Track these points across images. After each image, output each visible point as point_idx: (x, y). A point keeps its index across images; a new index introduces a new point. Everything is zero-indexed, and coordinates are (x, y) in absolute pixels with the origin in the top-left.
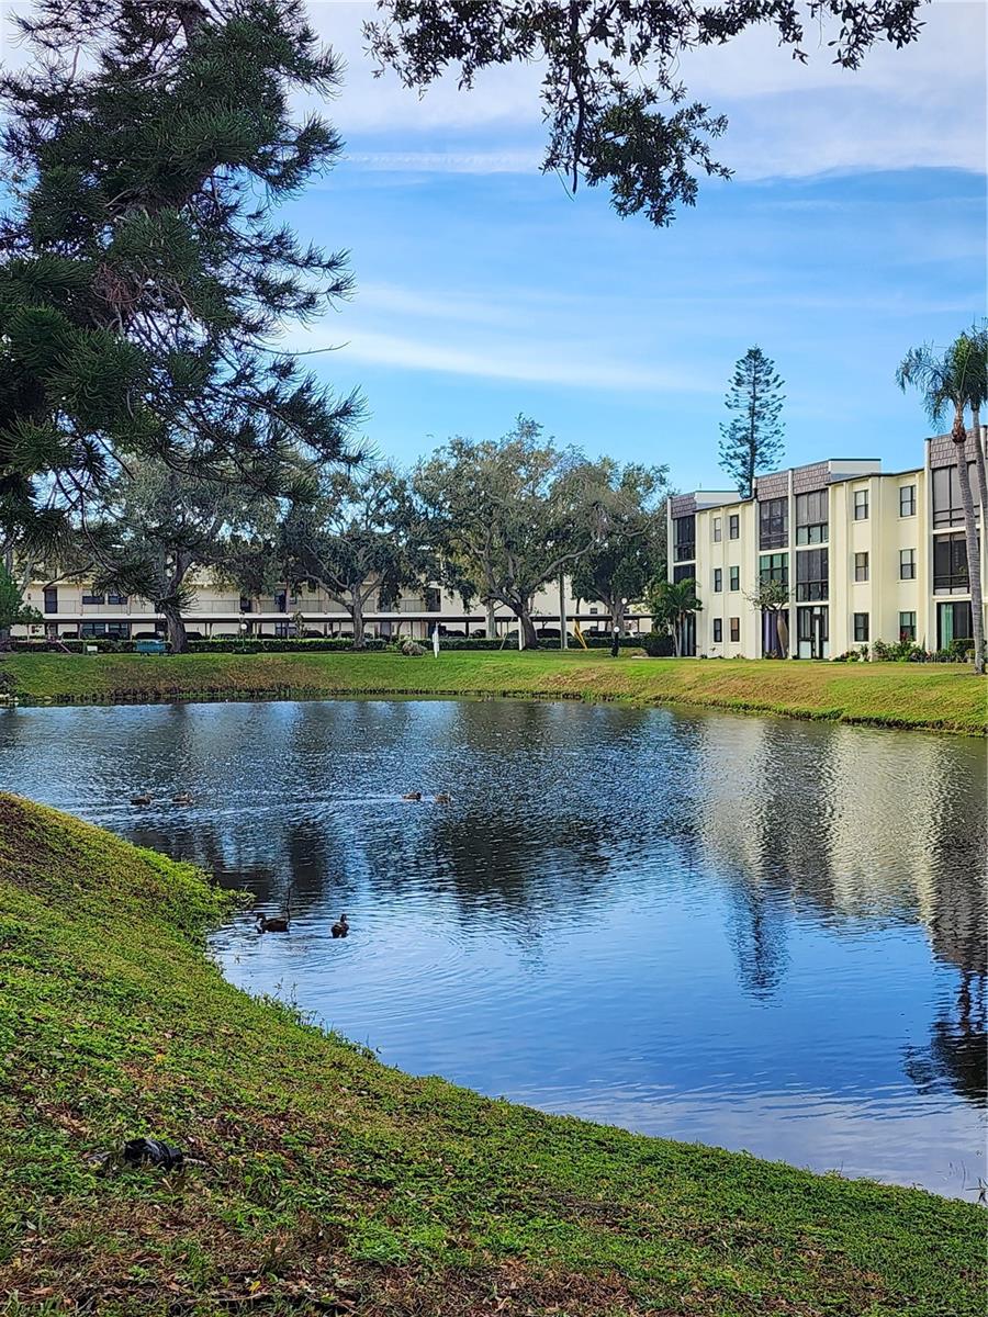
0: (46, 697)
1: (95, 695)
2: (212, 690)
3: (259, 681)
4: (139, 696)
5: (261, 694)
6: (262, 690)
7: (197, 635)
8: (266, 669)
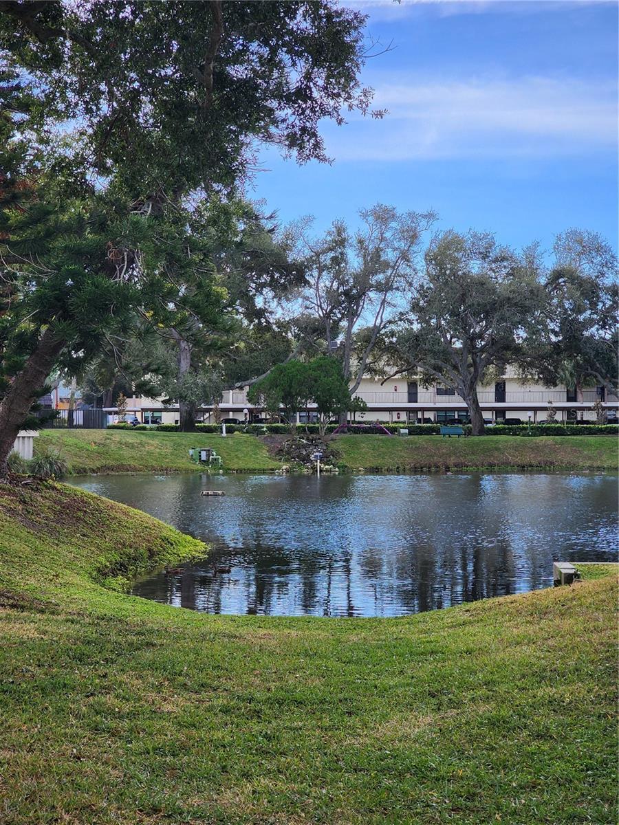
0: (360, 468)
1: (398, 468)
2: (491, 465)
3: (529, 458)
4: (433, 469)
5: (530, 468)
6: (531, 466)
7: (518, 421)
8: (536, 449)
